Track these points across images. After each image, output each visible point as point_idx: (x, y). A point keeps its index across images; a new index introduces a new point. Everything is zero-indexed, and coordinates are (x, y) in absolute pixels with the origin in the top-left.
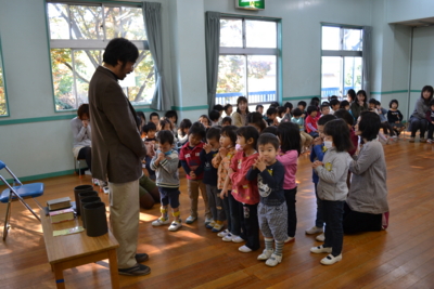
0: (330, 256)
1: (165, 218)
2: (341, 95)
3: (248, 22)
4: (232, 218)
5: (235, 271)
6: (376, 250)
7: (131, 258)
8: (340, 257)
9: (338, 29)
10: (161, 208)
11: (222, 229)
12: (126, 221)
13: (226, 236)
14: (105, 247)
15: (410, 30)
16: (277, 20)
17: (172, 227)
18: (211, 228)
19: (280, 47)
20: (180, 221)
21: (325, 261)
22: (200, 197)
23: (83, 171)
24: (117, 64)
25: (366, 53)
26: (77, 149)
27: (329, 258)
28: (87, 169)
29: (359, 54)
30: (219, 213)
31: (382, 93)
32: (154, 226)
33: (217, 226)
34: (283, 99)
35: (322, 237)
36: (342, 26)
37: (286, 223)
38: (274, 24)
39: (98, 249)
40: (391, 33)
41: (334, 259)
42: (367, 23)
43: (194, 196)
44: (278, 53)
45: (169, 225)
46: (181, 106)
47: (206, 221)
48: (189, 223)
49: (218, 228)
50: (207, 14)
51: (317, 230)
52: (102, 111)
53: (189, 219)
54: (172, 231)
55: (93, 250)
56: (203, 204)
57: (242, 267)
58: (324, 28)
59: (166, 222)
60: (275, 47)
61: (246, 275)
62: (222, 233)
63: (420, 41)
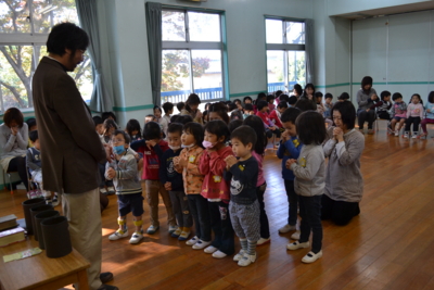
0: (311, 253)
1: (124, 231)
2: (286, 90)
3: (190, 14)
4: (201, 223)
5: (214, 280)
6: (353, 243)
7: (96, 278)
8: (320, 253)
9: (280, 22)
10: (119, 219)
11: (190, 237)
12: (88, 237)
13: (196, 243)
14: (74, 268)
15: (349, 23)
16: (221, 13)
17: (133, 239)
18: (176, 237)
19: (224, 41)
20: (142, 233)
21: (307, 259)
22: (161, 204)
23: (14, 185)
24: (65, 52)
25: (309, 46)
26: (7, 160)
27: (310, 256)
28: (19, 183)
29: (302, 48)
30: (185, 218)
31: (327, 87)
32: (111, 241)
33: (184, 235)
34: (230, 96)
35: (297, 236)
36: (285, 19)
37: (258, 222)
38: (217, 16)
39: (65, 271)
40: (332, 26)
41: (315, 257)
42: (308, 16)
43: (154, 203)
44: (222, 46)
45: (129, 237)
46: (124, 106)
47: (171, 229)
48: (151, 233)
49: (185, 237)
50: (147, 5)
51: (290, 228)
52: (52, 110)
53: (151, 228)
54: (134, 244)
55: (59, 273)
56: (165, 211)
57: (221, 276)
58: (267, 21)
59: (126, 234)
60: (218, 40)
61: (228, 284)
62: (191, 241)
63: (359, 34)
